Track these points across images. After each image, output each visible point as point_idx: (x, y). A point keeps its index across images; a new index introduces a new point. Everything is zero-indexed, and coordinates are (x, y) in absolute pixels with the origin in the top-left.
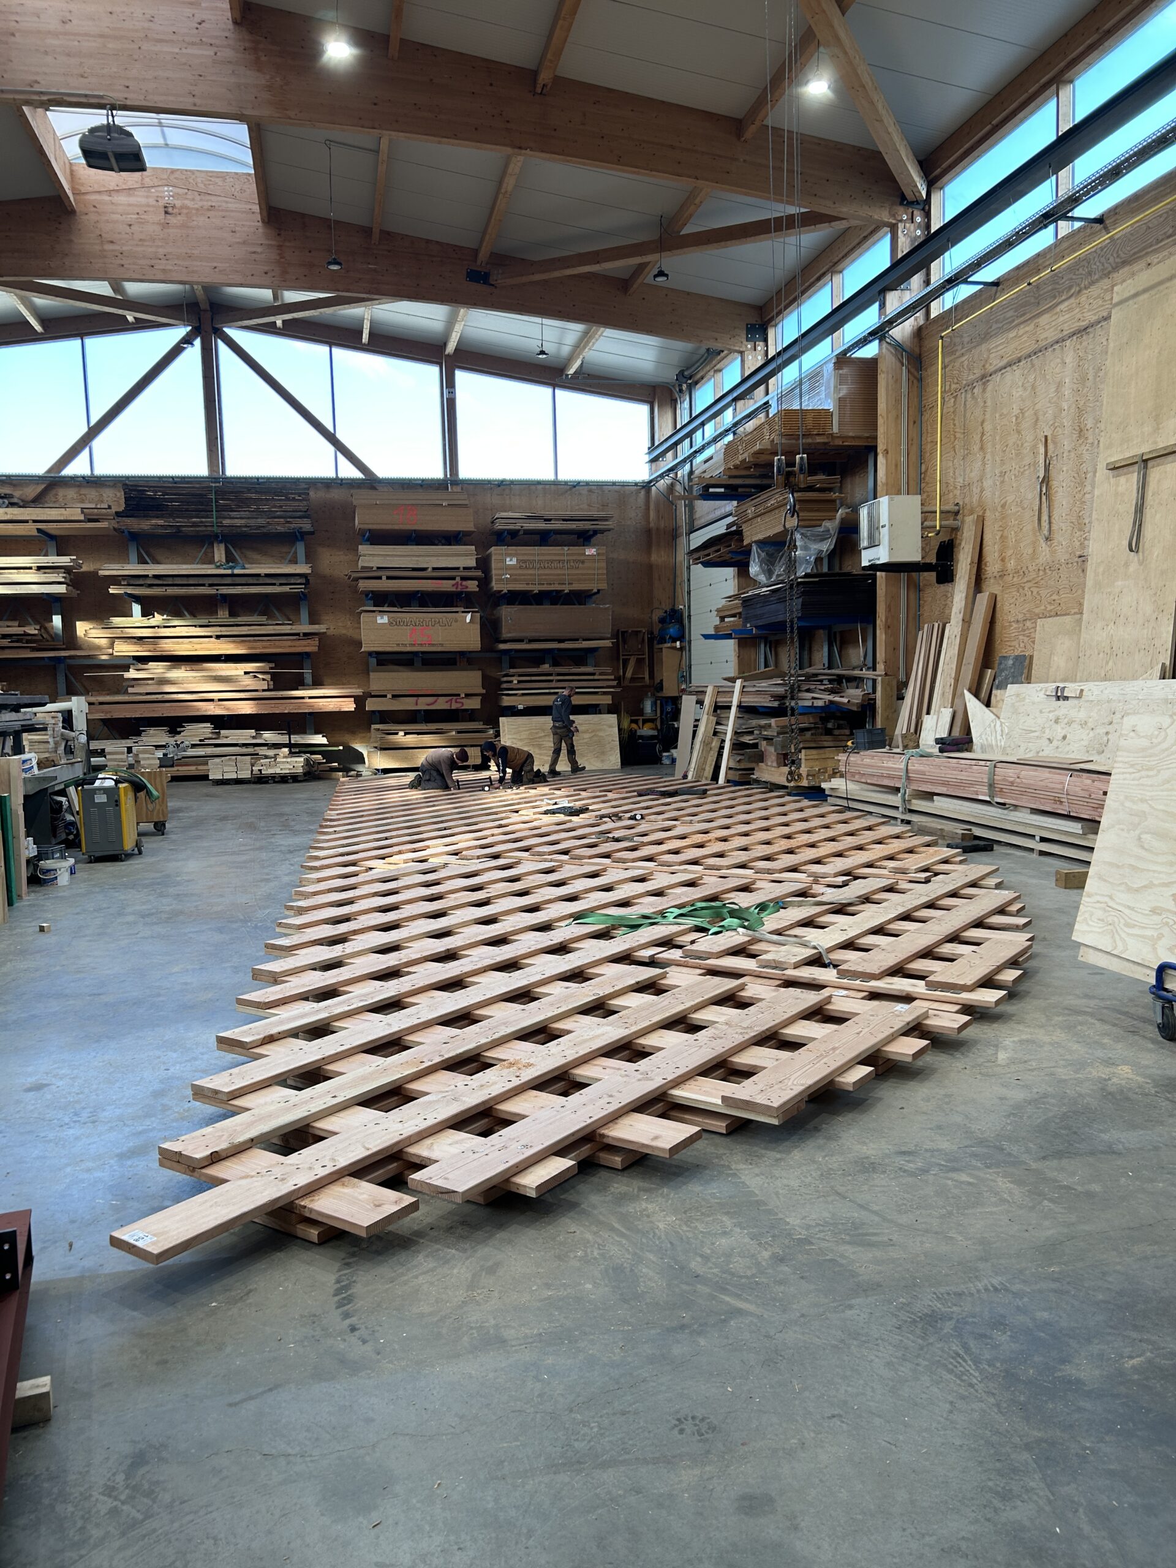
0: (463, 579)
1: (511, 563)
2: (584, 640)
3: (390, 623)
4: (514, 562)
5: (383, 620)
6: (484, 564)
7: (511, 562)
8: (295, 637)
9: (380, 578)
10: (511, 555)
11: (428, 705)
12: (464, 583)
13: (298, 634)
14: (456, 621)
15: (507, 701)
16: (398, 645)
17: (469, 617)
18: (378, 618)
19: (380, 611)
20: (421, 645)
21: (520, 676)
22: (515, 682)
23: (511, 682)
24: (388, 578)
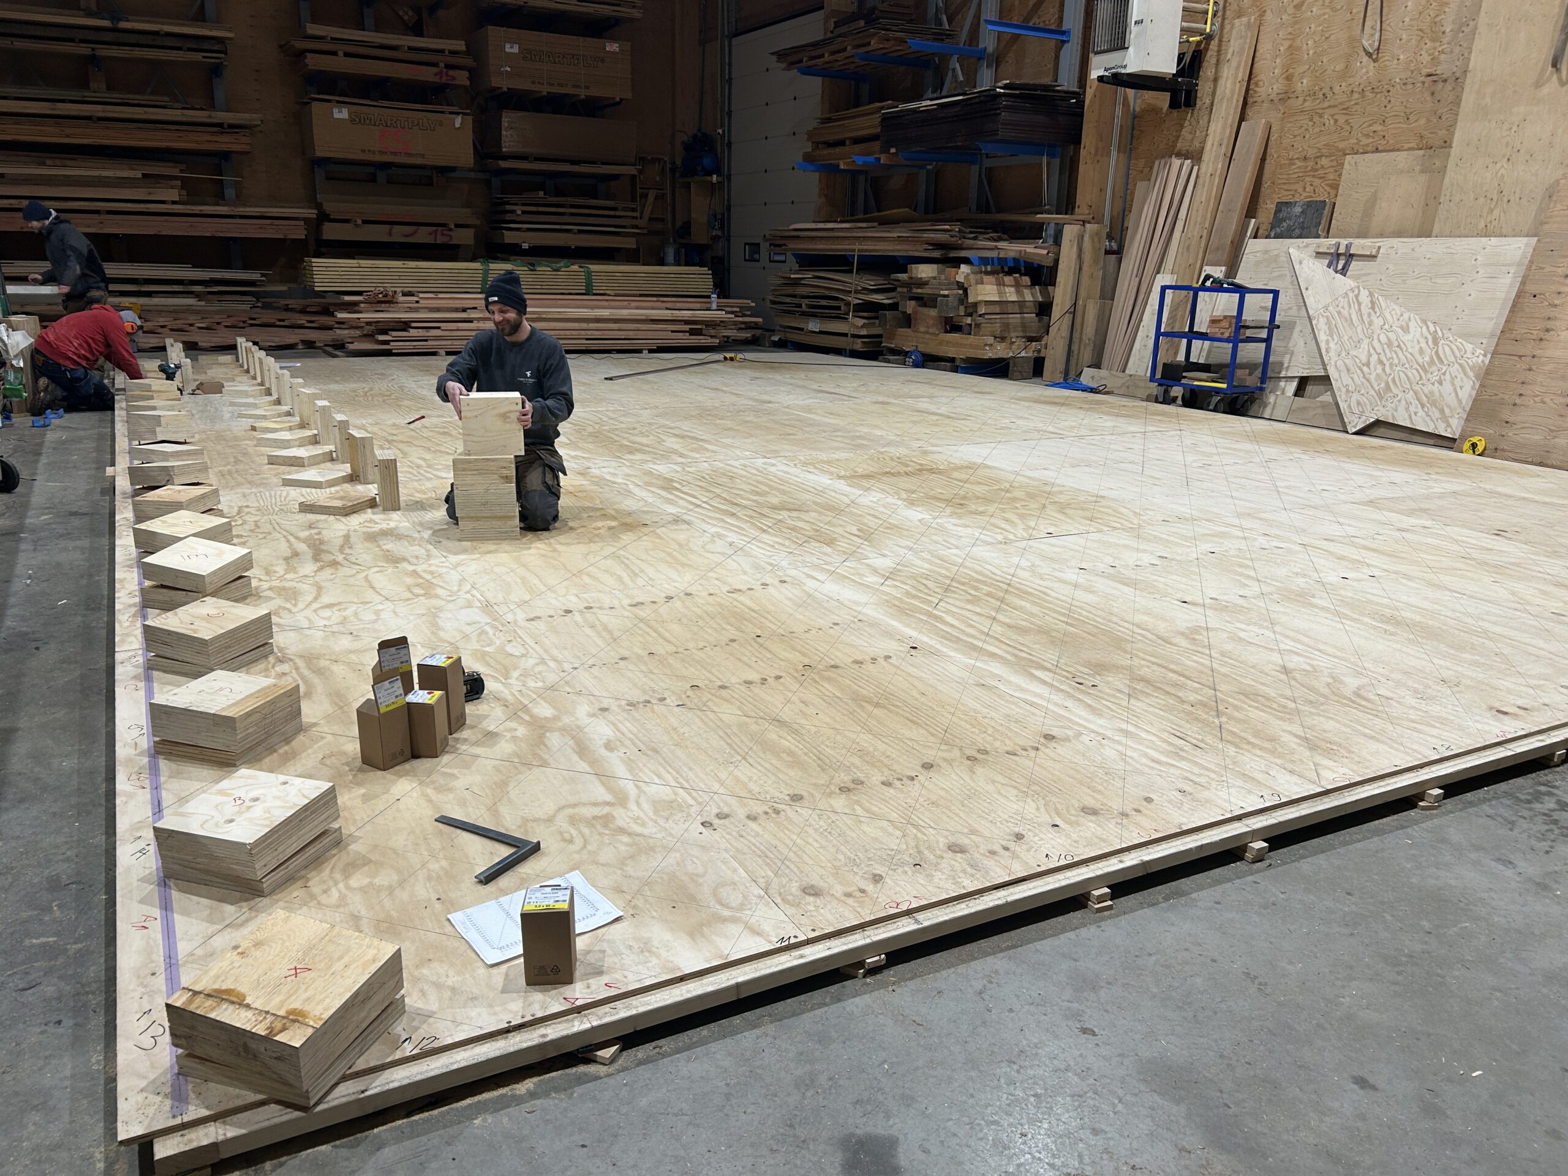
0: (449, 67)
1: (511, 51)
2: (603, 164)
3: (352, 120)
4: (516, 49)
5: (342, 114)
6: (476, 50)
7: (512, 49)
8: (215, 129)
9: (335, 53)
10: (512, 42)
11: (406, 236)
12: (451, 73)
13: (220, 125)
14: (441, 124)
15: (510, 237)
16: (363, 151)
17: (458, 122)
18: (335, 111)
19: (338, 102)
20: (395, 154)
21: (524, 205)
22: (519, 212)
23: (513, 212)
24: (346, 55)
